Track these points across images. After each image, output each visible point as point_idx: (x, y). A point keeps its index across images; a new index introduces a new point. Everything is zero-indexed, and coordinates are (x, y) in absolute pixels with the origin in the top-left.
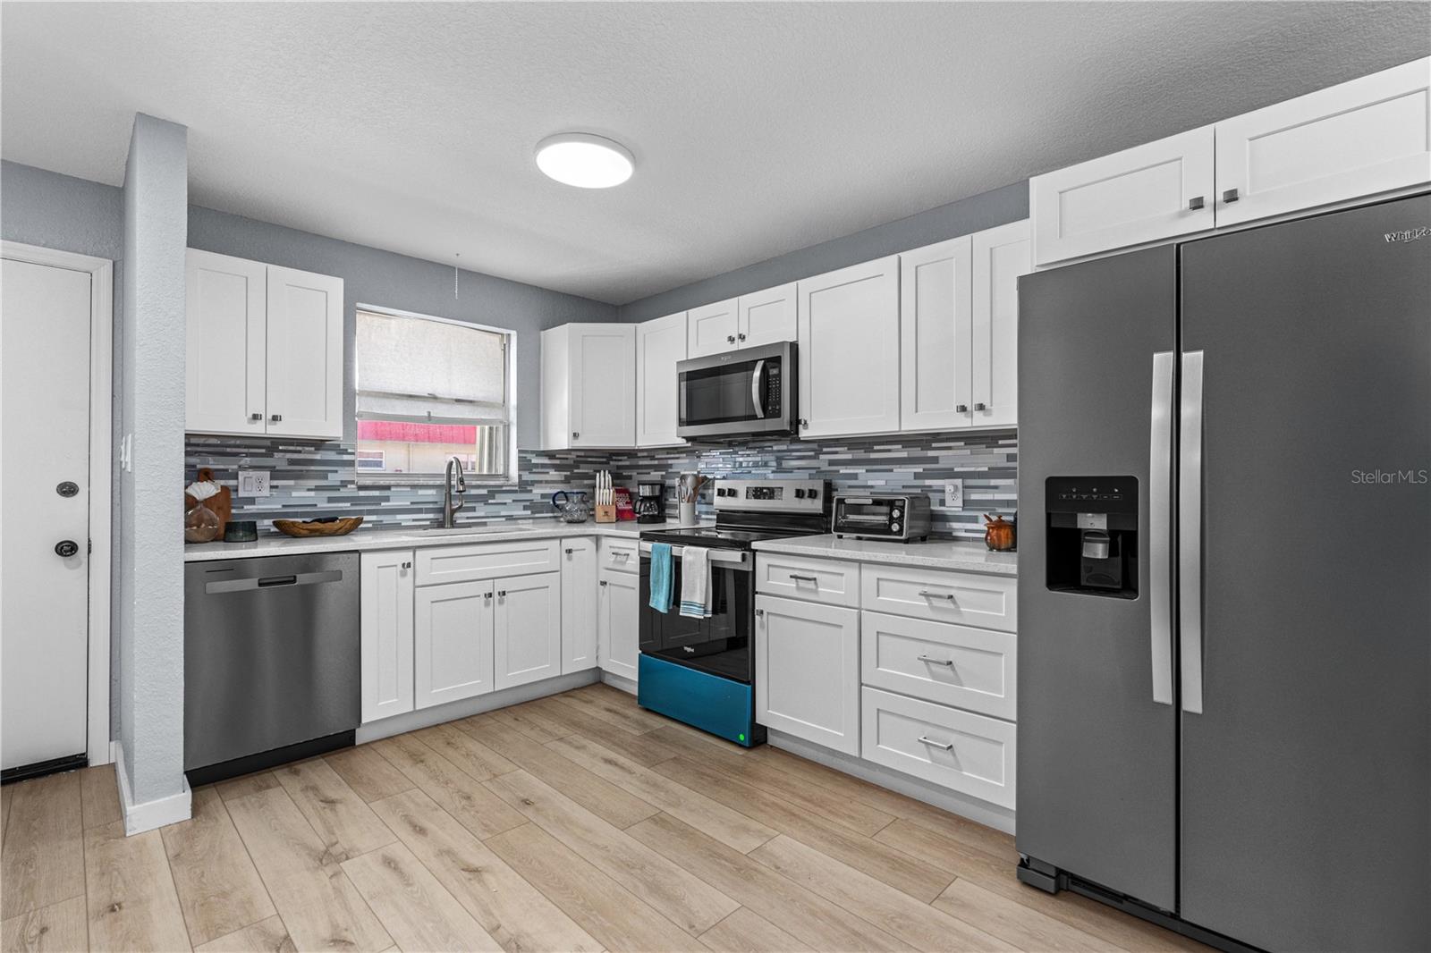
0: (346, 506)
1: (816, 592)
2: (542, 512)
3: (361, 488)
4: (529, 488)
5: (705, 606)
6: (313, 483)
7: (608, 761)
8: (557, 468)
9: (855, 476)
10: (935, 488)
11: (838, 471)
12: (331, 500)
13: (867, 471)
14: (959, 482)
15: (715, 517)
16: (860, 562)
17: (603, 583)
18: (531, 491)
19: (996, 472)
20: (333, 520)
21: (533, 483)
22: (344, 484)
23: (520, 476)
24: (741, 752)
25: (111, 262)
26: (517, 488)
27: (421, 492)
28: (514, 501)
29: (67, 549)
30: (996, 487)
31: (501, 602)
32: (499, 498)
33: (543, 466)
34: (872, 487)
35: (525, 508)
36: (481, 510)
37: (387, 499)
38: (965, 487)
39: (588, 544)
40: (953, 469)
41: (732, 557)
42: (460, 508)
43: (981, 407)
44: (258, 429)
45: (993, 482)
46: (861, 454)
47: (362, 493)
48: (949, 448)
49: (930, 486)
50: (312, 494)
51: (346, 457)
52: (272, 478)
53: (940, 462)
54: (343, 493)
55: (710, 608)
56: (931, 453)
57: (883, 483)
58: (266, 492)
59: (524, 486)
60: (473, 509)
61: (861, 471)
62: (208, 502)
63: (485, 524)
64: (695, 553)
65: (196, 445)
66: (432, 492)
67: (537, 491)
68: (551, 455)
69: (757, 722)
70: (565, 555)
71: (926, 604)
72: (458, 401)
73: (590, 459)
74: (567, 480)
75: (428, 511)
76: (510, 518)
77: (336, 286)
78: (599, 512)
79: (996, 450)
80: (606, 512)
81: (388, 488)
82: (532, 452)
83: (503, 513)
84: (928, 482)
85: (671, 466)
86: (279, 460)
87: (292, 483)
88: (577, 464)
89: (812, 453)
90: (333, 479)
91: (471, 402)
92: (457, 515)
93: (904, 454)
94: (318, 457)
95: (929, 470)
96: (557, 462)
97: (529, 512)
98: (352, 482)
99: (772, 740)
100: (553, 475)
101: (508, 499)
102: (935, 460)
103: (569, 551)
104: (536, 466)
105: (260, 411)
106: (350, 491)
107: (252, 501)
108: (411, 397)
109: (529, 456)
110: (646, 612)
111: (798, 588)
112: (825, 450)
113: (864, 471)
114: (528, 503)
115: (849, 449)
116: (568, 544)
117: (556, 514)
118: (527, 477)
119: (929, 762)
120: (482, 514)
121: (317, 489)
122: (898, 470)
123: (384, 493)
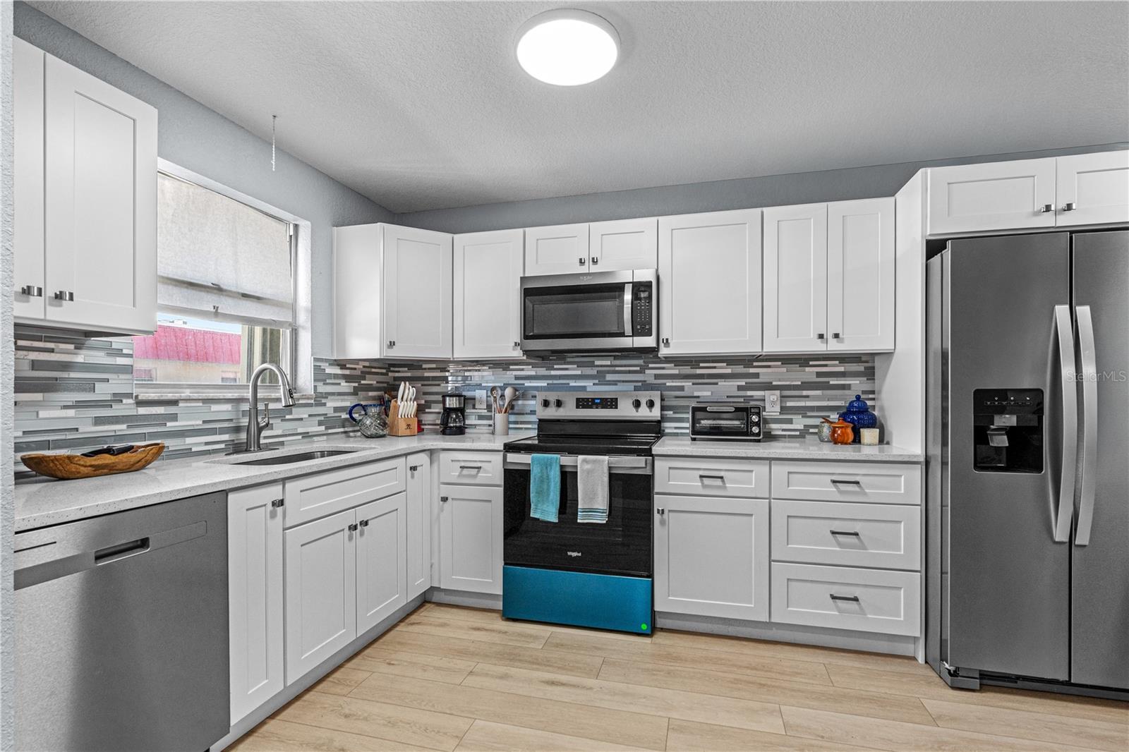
0: (121, 428)
1: (724, 487)
2: (334, 427)
3: (140, 403)
4: (323, 401)
5: (601, 511)
6: (72, 397)
8: (348, 378)
9: (682, 388)
10: (755, 398)
11: (665, 384)
12: (98, 421)
13: (693, 384)
14: (778, 392)
15: (536, 426)
16: (770, 460)
17: (445, 499)
18: (324, 404)
19: (806, 385)
21: (327, 395)
22: (118, 398)
23: (315, 387)
26: (312, 401)
27: (215, 407)
28: (310, 416)
30: (807, 397)
31: (362, 533)
32: (296, 413)
33: (336, 376)
34: (698, 397)
35: (320, 424)
37: (174, 417)
38: (782, 397)
39: (422, 459)
40: (771, 383)
42: (265, 427)
43: (836, 336)
45: (805, 393)
46: (687, 370)
47: (142, 411)
48: (769, 367)
49: (752, 396)
50: (71, 413)
51: (121, 361)
53: (761, 377)
54: (117, 410)
55: (606, 512)
56: (752, 370)
57: (709, 393)
59: (318, 398)
61: (687, 384)
63: (282, 443)
64: (594, 461)
66: (234, 407)
67: (331, 404)
69: (655, 609)
70: (409, 472)
71: (835, 490)
72: (245, 296)
73: (373, 370)
74: (355, 392)
75: (223, 431)
76: (306, 435)
78: (402, 426)
79: (807, 369)
80: (408, 425)
81: (174, 403)
82: (326, 360)
83: (300, 430)
84: (749, 393)
87: (38, 396)
88: (363, 374)
89: (638, 368)
90: (103, 391)
91: (258, 299)
93: (729, 371)
94: (80, 358)
95: (749, 383)
96: (347, 372)
97: (323, 428)
98: (129, 395)
99: (661, 623)
100: (345, 386)
101: (305, 413)
102: (757, 375)
103: (412, 467)
104: (330, 376)
106: (127, 407)
108: (193, 285)
109: (324, 365)
111: (704, 486)
112: (650, 365)
113: (691, 384)
114: (322, 418)
115: (675, 366)
116: (413, 460)
117: (346, 429)
118: (322, 389)
119: (837, 613)
120: (279, 432)
121: (78, 405)
122: (722, 383)
123: (171, 410)
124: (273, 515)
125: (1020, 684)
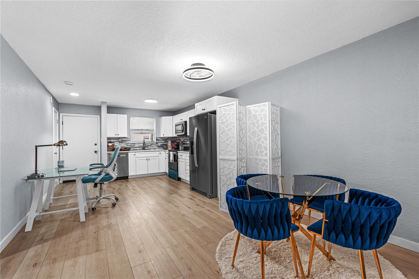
0: (129, 147)
2: (160, 147)
3: (131, 144)
5: (173, 160)
6: (124, 143)
7: (158, 181)
8: (163, 140)
12: (127, 146)
16: (185, 153)
17: (166, 158)
20: (127, 148)
21: (159, 143)
24: (176, 181)
25: (99, 116)
27: (140, 144)
29: (96, 152)
31: (149, 160)
32: (153, 145)
33: (160, 140)
35: (157, 147)
36: (150, 147)
37: (135, 145)
41: (175, 153)
42: (146, 147)
44: (116, 136)
47: (131, 145)
51: (129, 139)
52: (119, 143)
55: (173, 161)
58: (118, 145)
59: (157, 143)
60: (148, 147)
62: (111, 146)
63: (150, 149)
64: (171, 153)
65: (109, 138)
66: (142, 144)
67: (159, 144)
68: (162, 138)
69: (179, 177)
70: (160, 154)
72: (146, 130)
74: (164, 142)
75: (141, 147)
76: (154, 148)
77: (126, 116)
80: (170, 147)
81: (135, 144)
85: (180, 139)
86: (120, 140)
87: (121, 143)
88: (167, 139)
90: (127, 143)
92: (145, 148)
94: (125, 140)
99: (182, 180)
100: (162, 141)
101: (154, 145)
103: (160, 153)
104: (159, 140)
105: (116, 134)
106: (130, 144)
107: (116, 146)
108: (139, 130)
109: (158, 138)
110: (169, 163)
111: (181, 157)
116: (160, 152)
118: (157, 142)
121: (125, 144)
123: (134, 145)
124: (134, 156)
125: (197, 191)
